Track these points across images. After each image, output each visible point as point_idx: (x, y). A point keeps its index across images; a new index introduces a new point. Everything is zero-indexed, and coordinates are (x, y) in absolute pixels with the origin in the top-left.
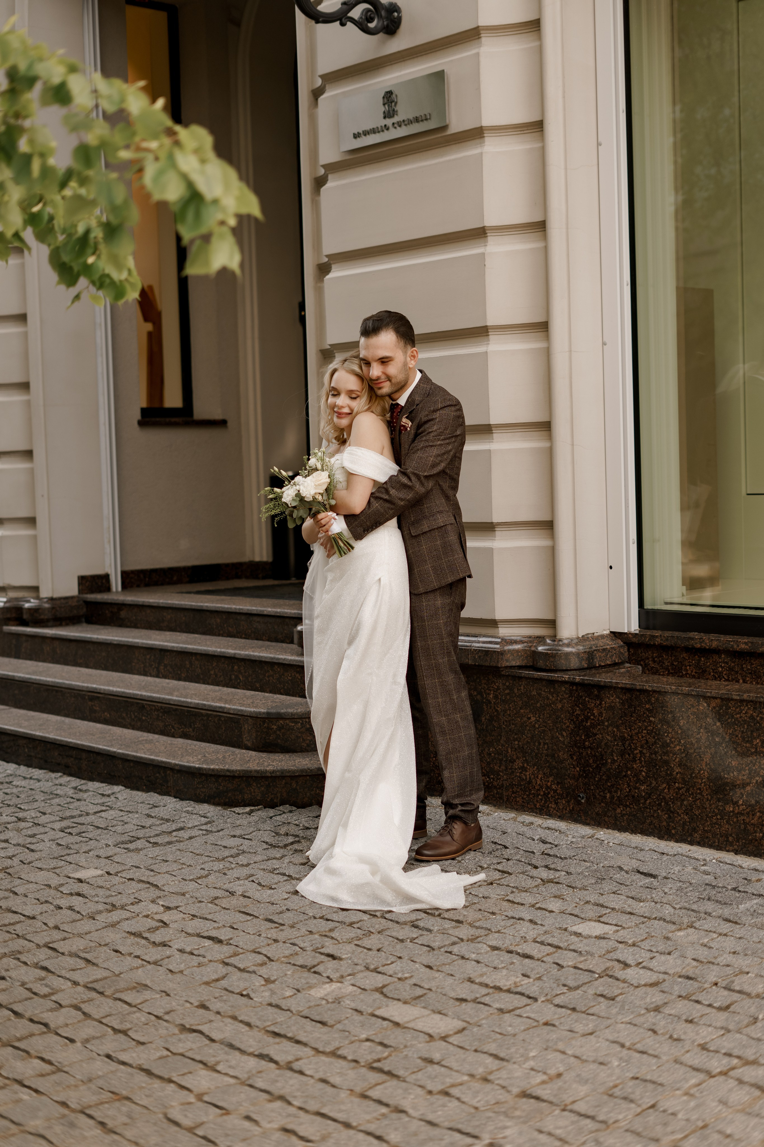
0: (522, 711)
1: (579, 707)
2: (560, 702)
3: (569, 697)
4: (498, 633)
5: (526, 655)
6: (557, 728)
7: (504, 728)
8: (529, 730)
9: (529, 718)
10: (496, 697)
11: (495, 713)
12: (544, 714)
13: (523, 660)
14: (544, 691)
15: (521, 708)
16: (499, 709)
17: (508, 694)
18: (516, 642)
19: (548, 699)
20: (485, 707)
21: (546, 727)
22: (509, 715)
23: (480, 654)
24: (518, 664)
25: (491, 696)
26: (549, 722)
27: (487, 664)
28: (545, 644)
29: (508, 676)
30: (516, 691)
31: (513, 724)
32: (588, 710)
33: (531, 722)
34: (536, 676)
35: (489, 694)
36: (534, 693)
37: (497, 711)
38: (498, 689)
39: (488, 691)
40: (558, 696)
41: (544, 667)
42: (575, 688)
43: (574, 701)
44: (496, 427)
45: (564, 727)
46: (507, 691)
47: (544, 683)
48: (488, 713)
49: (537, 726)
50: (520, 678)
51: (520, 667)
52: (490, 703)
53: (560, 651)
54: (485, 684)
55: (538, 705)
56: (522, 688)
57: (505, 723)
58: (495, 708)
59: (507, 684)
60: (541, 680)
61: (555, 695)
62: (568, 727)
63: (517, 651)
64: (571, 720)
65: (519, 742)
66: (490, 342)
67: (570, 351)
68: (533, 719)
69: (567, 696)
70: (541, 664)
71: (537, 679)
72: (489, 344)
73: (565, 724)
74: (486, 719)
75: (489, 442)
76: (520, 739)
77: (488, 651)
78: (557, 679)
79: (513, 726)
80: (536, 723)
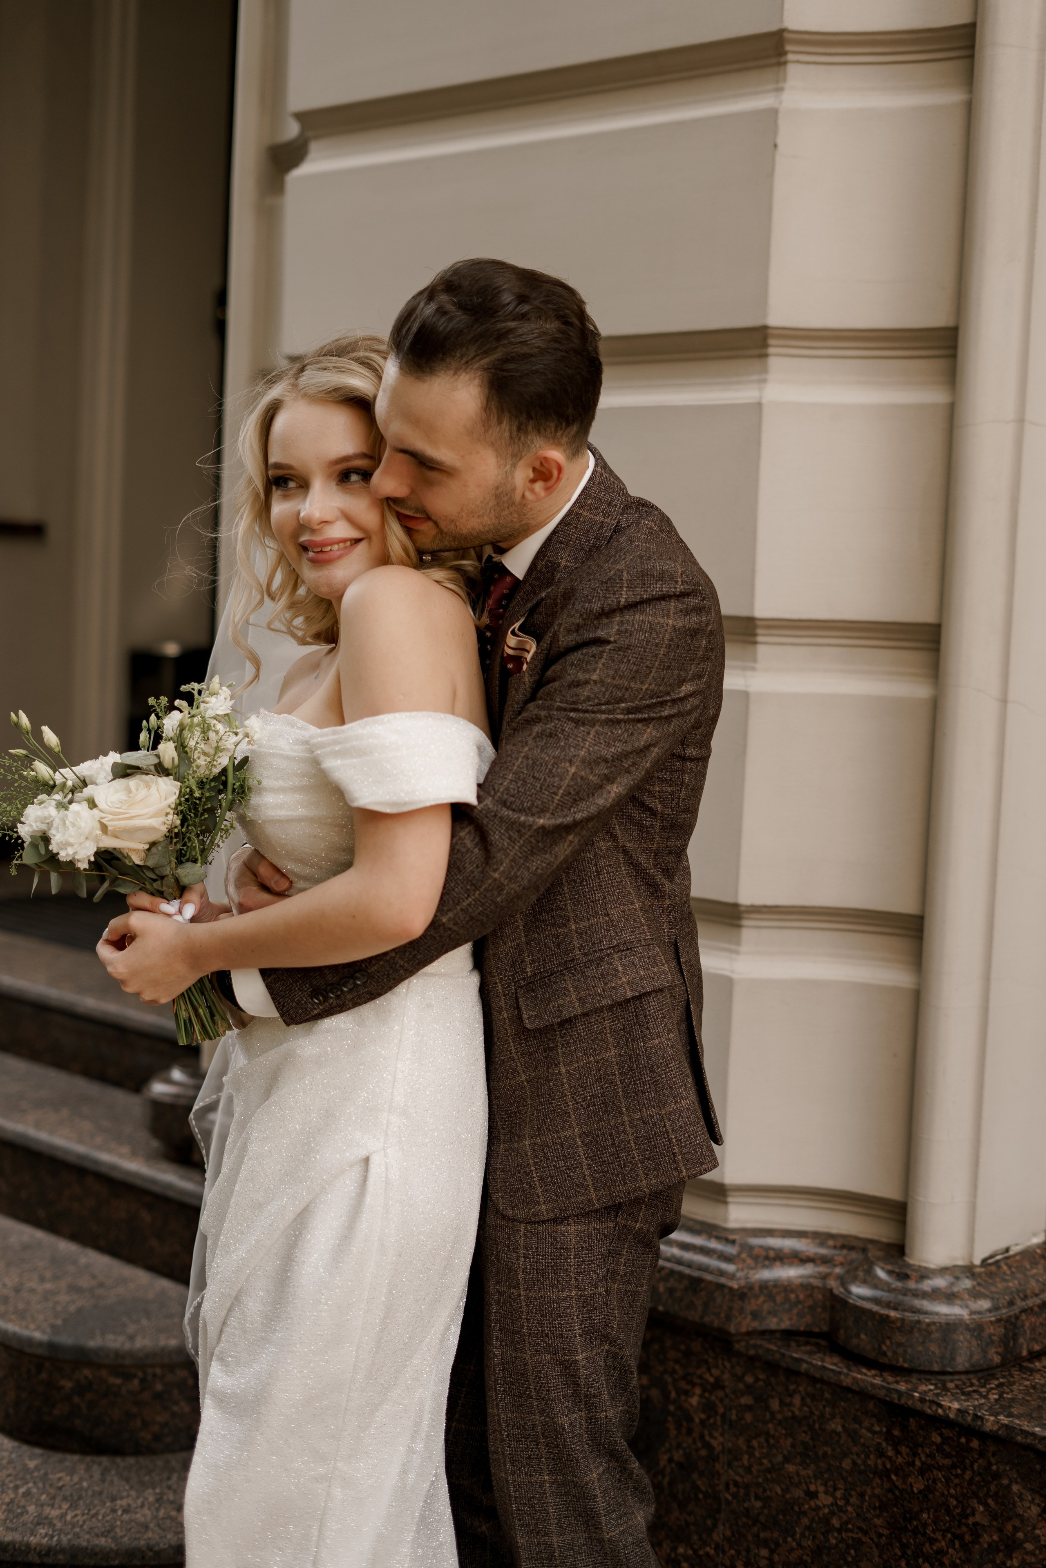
0: (790, 1468)
1: (986, 1505)
2: (922, 1472)
3: (954, 1466)
4: (726, 1220)
5: (810, 1302)
6: (904, 1547)
7: (728, 1503)
8: (808, 1528)
9: (813, 1495)
10: (708, 1407)
11: (703, 1453)
12: (862, 1495)
13: (800, 1315)
14: (869, 1430)
15: (787, 1459)
16: (714, 1443)
17: (749, 1408)
18: (780, 1258)
19: (881, 1454)
20: (671, 1426)
21: (866, 1533)
22: (748, 1470)
23: (672, 1283)
24: (786, 1324)
25: (694, 1401)
26: (878, 1522)
27: (694, 1316)
28: (870, 1280)
29: (752, 1359)
30: (775, 1405)
31: (757, 1498)
32: (1017, 1523)
33: (817, 1509)
34: (847, 1381)
35: (687, 1393)
36: (836, 1425)
37: (708, 1446)
38: (718, 1385)
39: (683, 1385)
40: (915, 1454)
41: (872, 1355)
42: (975, 1444)
43: (971, 1482)
44: (769, 627)
45: (927, 1548)
46: (746, 1400)
47: (871, 1405)
48: (679, 1446)
49: (835, 1522)
50: (792, 1373)
51: (789, 1335)
52: (690, 1420)
53: (926, 1313)
54: (676, 1361)
55: (846, 1464)
56: (797, 1400)
57: (733, 1489)
58: (702, 1437)
59: (749, 1379)
60: (863, 1395)
61: (904, 1449)
62: (941, 1552)
63: (786, 1288)
64: (955, 1536)
65: (772, 1552)
66: (771, 376)
67: (1021, 421)
68: (824, 1500)
69: (947, 1462)
70: (863, 1342)
71: (848, 1389)
72: (764, 381)
73: (932, 1541)
74: (671, 1460)
75: (744, 669)
76: (778, 1545)
77: (700, 1280)
78: (918, 1406)
79: (758, 1504)
80: (832, 1513)
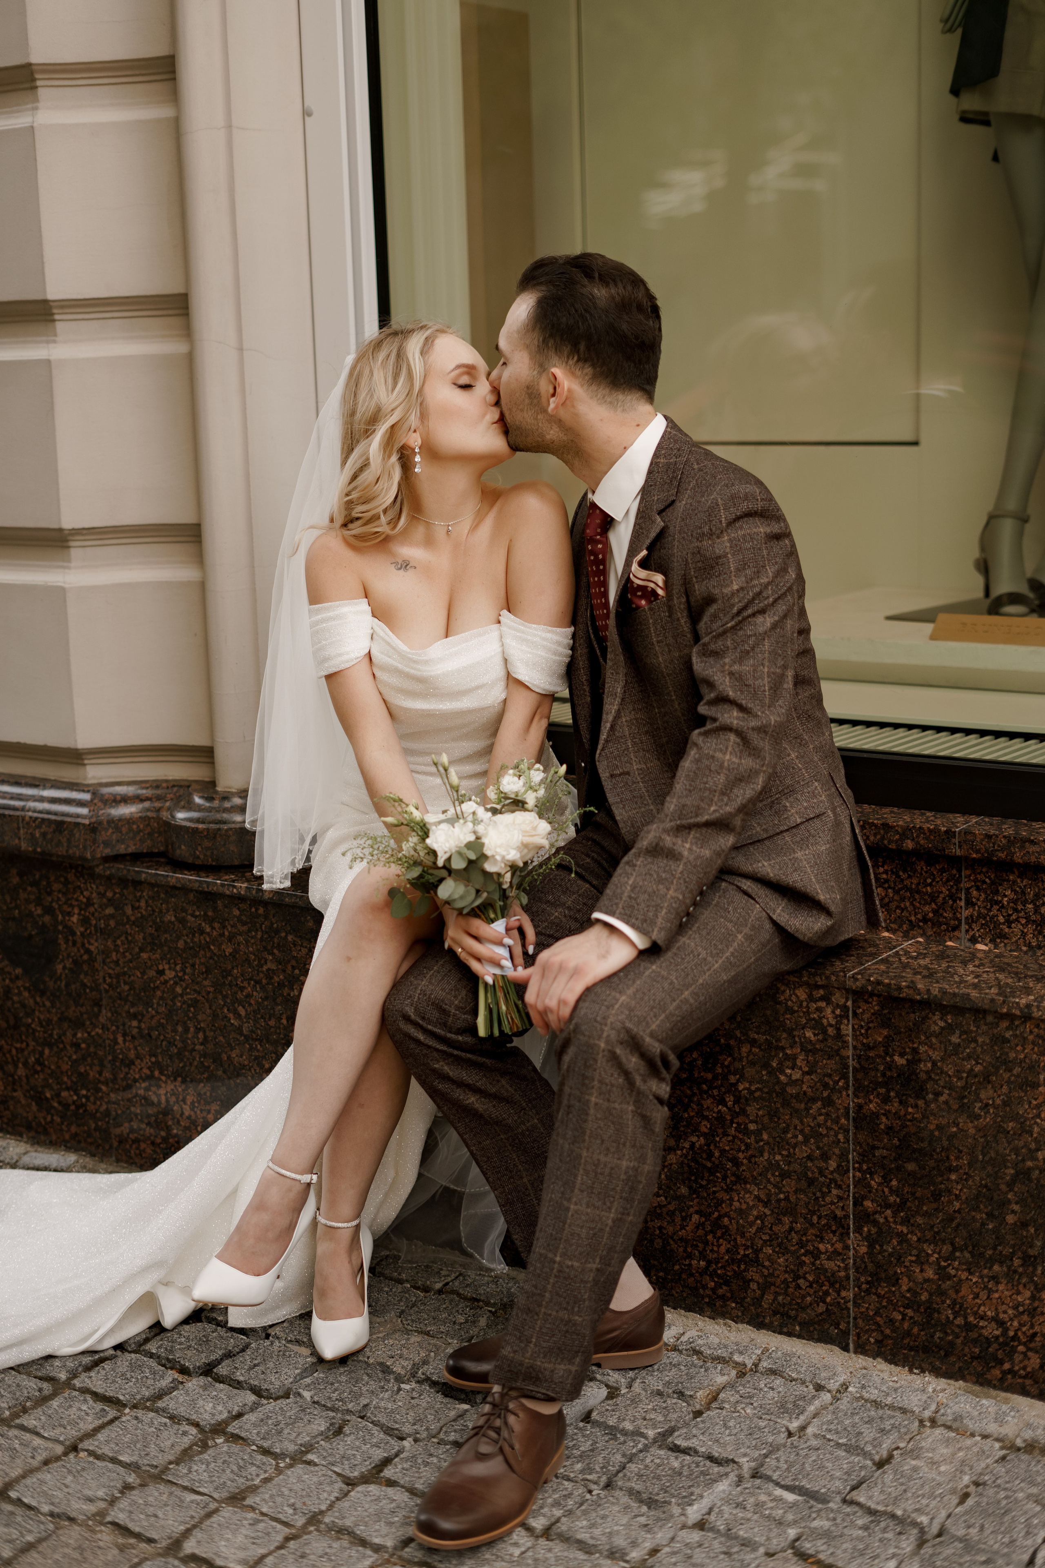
0: (144, 955)
1: (273, 954)
2: (230, 939)
3: (249, 931)
4: (85, 778)
5: (148, 830)
6: (225, 997)
7: (107, 991)
8: (161, 998)
9: (161, 973)
10: (85, 921)
11: (85, 957)
12: (193, 965)
13: (142, 841)
14: (193, 915)
15: (142, 950)
16: (92, 948)
17: (112, 916)
18: (125, 800)
19: (202, 932)
20: (61, 941)
21: (199, 993)
22: (117, 963)
23: (44, 828)
24: (132, 849)
25: (75, 919)
26: (206, 983)
27: (61, 851)
28: (189, 806)
29: (109, 878)
30: (129, 910)
31: (125, 983)
32: (294, 963)
33: (166, 982)
34: (172, 882)
35: (69, 914)
36: (170, 917)
37: (88, 951)
38: (89, 903)
39: (66, 908)
40: (224, 927)
41: (190, 861)
42: (261, 911)
43: (262, 939)
44: (62, 307)
45: (240, 995)
46: (109, 911)
47: (191, 896)
48: (69, 956)
49: (179, 990)
50: (137, 884)
51: (136, 857)
52: (73, 934)
53: (225, 822)
54: (59, 891)
55: (181, 944)
56: (143, 904)
57: (108, 980)
58: (83, 945)
59: (109, 894)
60: (183, 889)
61: (216, 925)
62: (249, 996)
63: (129, 821)
64: (257, 982)
65: (140, 1021)
66: (40, 105)
67: (229, 127)
68: (169, 974)
69: (245, 928)
70: (183, 851)
71: (174, 888)
72: (37, 108)
73: (242, 989)
74: (64, 968)
75: (48, 342)
76: (143, 1015)
77: (63, 822)
78: (221, 889)
79: (127, 988)
80: (176, 983)
